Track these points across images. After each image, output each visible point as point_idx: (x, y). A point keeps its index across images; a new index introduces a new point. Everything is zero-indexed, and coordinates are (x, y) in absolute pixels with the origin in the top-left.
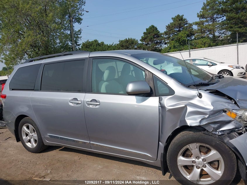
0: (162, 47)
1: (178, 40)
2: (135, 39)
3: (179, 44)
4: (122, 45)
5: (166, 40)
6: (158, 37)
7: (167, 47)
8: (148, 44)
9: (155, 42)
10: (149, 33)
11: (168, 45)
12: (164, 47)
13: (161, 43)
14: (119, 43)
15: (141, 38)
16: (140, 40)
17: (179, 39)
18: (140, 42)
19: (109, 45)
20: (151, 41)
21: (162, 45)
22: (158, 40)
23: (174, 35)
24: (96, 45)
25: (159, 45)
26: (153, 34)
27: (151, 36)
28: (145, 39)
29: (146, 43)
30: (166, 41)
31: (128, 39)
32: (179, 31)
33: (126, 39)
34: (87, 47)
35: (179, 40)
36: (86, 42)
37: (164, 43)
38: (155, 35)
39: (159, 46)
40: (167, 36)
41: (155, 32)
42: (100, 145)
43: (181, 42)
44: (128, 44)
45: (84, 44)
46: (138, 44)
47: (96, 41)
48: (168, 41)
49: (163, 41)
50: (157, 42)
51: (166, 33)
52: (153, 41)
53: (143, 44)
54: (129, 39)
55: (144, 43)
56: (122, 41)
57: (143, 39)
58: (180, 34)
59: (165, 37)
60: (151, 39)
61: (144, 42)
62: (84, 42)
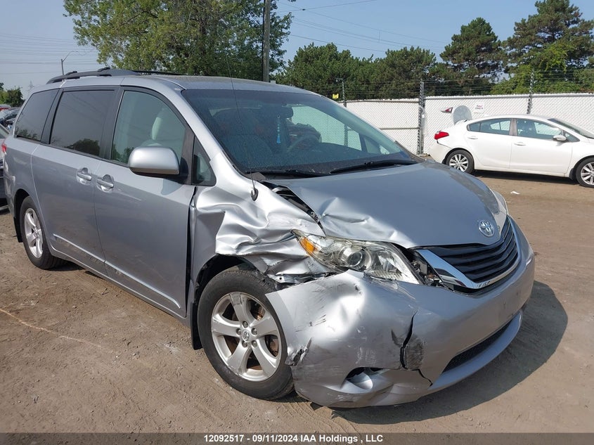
0: (496, 79)
1: (542, 65)
2: (428, 52)
3: (542, 75)
4: (392, 62)
5: (510, 62)
6: (490, 50)
7: (508, 79)
8: (461, 66)
9: (481, 63)
10: (468, 39)
11: (512, 75)
12: (501, 78)
13: (495, 67)
14: (386, 56)
15: (445, 50)
16: (441, 56)
17: (546, 61)
18: (440, 60)
19: (361, 60)
20: (467, 60)
21: (498, 74)
22: (489, 58)
23: (534, 51)
24: (331, 56)
25: (489, 73)
26: (478, 43)
27: (471, 47)
28: (454, 53)
29: (456, 65)
30: (509, 65)
31: (409, 49)
32: (551, 39)
33: (405, 49)
34: (306, 60)
35: (544, 66)
36: (307, 47)
37: (503, 69)
38: (483, 45)
39: (489, 75)
40: (514, 50)
41: (484, 38)
42: (116, 270)
43: (549, 69)
44: (407, 61)
45: (303, 52)
46: (435, 64)
47: (331, 47)
48: (515, 65)
49: (502, 62)
50: (485, 65)
51: (511, 42)
52: (474, 60)
53: (447, 65)
54: (412, 49)
55: (450, 63)
56: (393, 53)
57: (449, 53)
58: (551, 48)
59: (509, 52)
60: (469, 54)
61: (449, 60)
62: (303, 48)
